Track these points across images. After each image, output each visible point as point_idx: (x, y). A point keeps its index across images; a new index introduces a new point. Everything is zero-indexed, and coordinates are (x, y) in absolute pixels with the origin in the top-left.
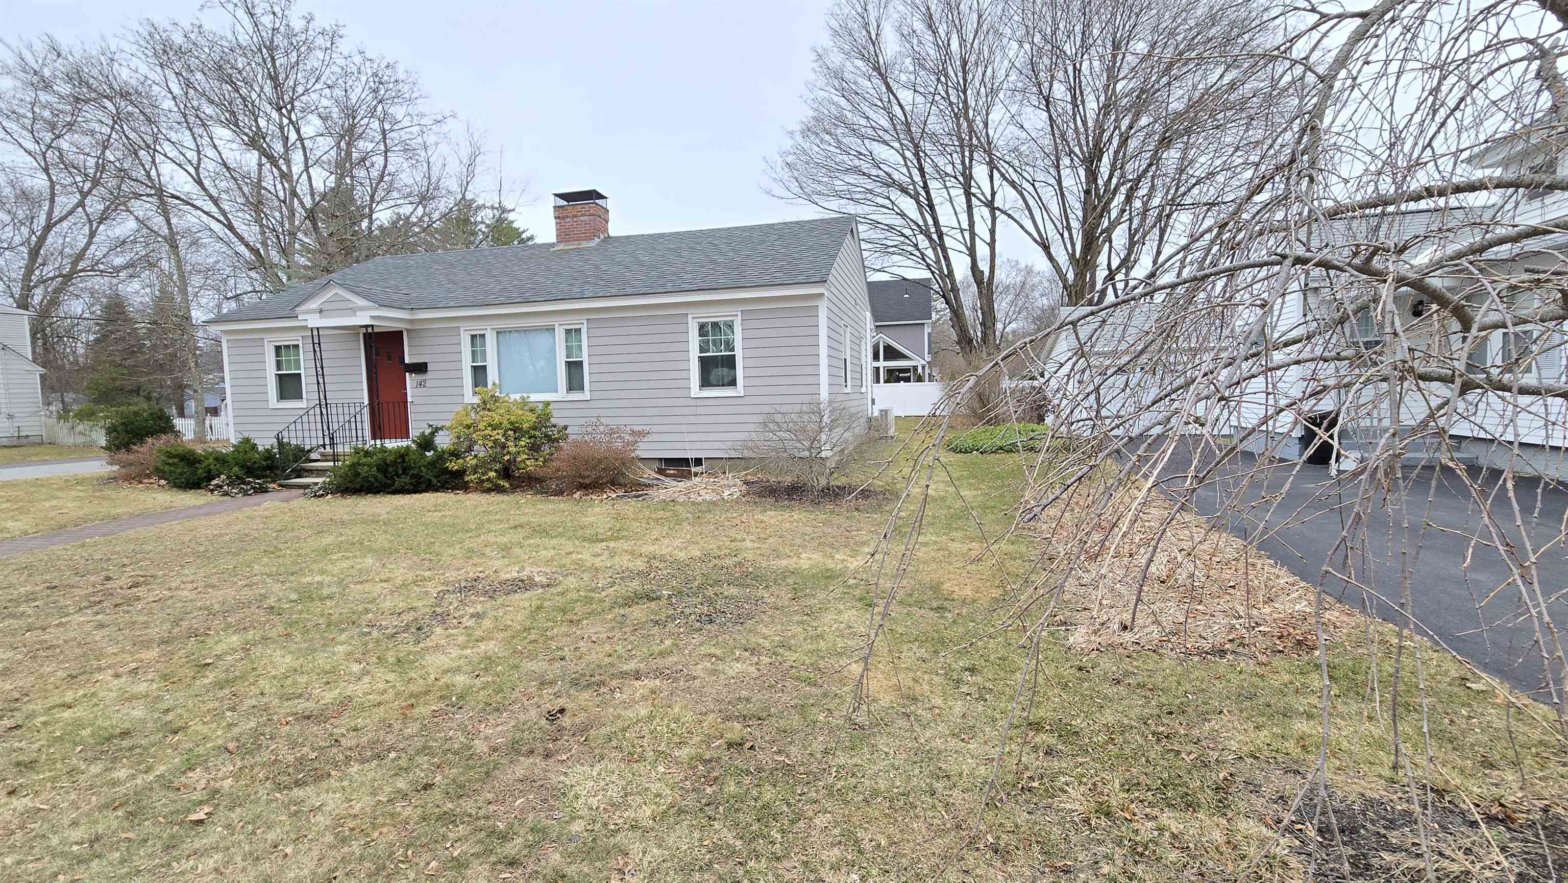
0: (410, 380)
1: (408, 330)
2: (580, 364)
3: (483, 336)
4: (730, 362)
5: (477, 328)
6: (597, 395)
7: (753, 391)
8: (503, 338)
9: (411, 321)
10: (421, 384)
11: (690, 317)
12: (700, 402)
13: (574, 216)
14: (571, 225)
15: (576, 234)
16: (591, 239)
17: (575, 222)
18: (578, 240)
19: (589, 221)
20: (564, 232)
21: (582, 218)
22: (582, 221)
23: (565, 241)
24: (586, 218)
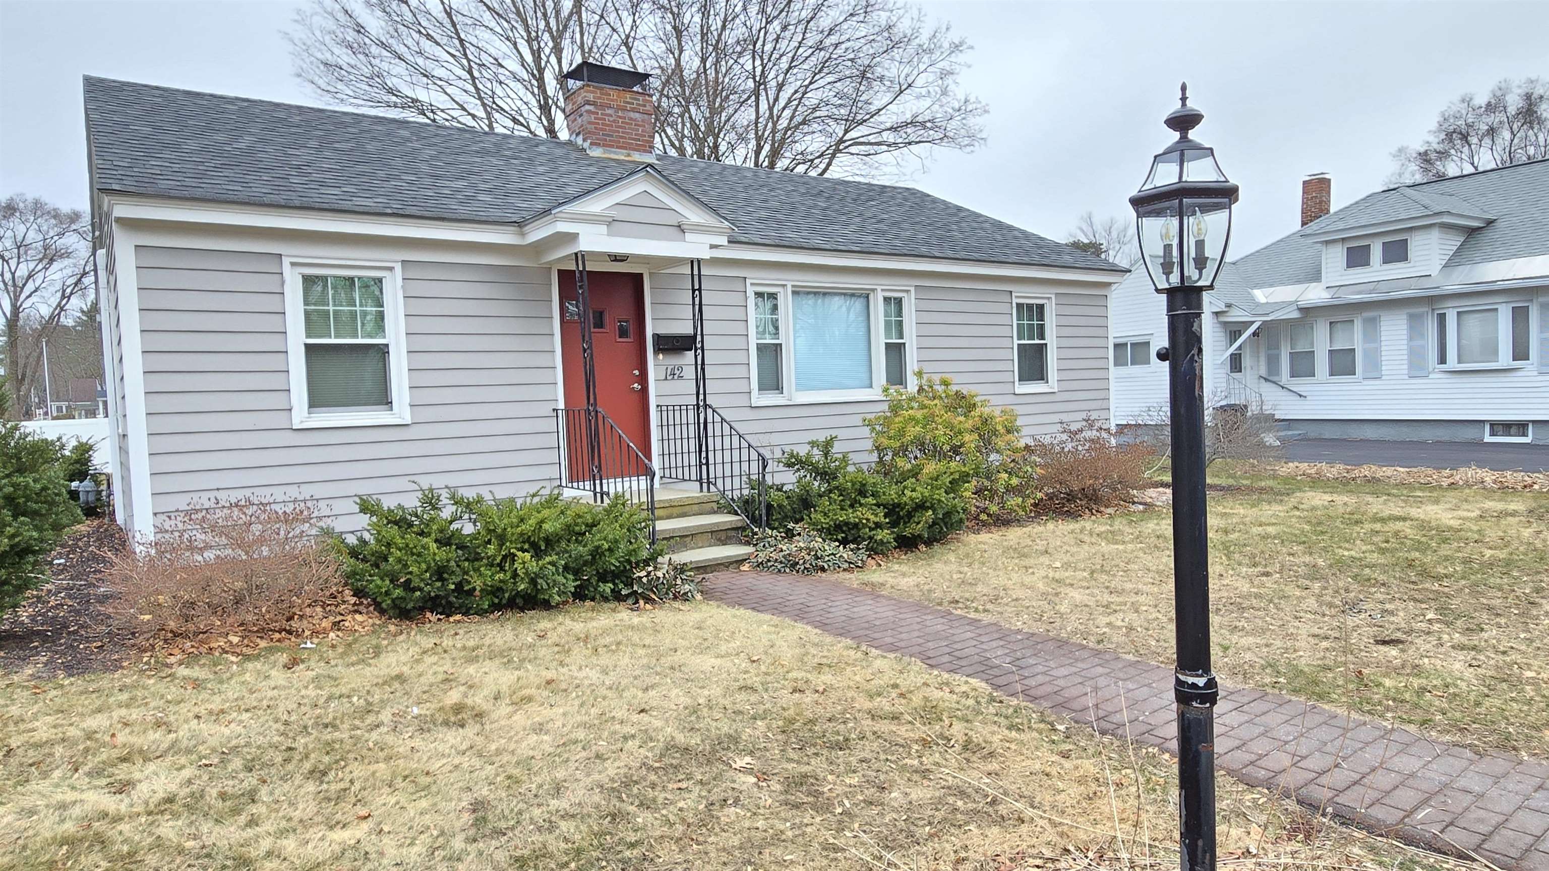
0: (655, 365)
1: (651, 274)
3: (773, 296)
5: (770, 282)
10: (674, 375)
11: (1014, 295)
12: (1022, 400)
13: (620, 108)
14: (614, 121)
15: (622, 137)
16: (645, 151)
17: (620, 117)
18: (625, 148)
19: (643, 121)
20: (602, 130)
21: (632, 115)
22: (631, 119)
23: (604, 145)
24: (637, 115)
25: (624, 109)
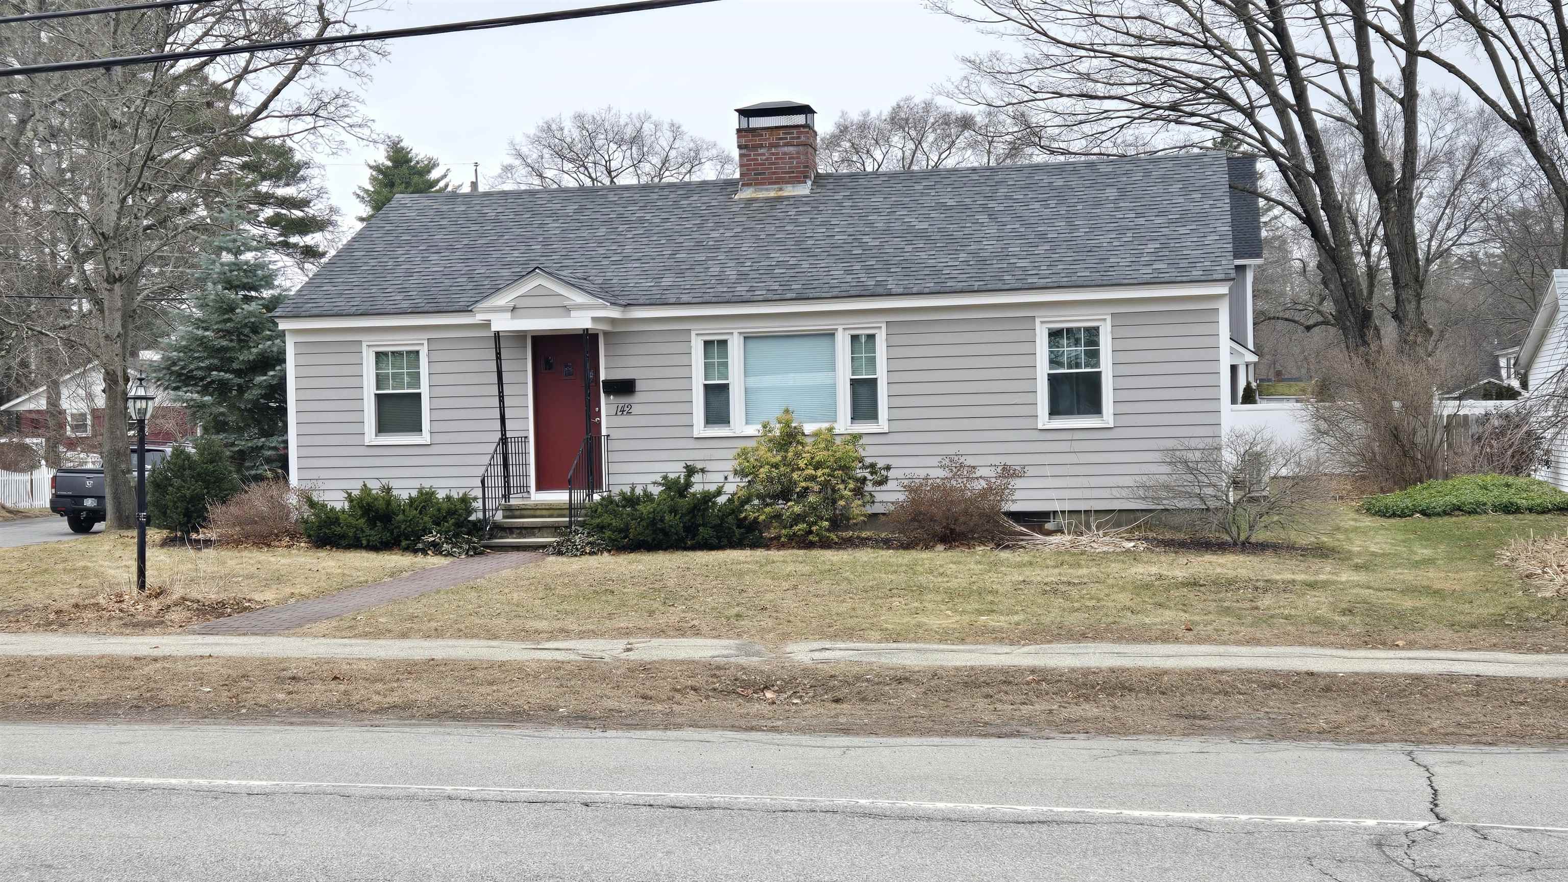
0: (606, 405)
1: (606, 333)
2: (872, 384)
3: (725, 342)
4: (1093, 383)
5: (715, 332)
6: (897, 426)
7: (1125, 420)
8: (752, 344)
9: (613, 321)
10: (623, 411)
11: (1038, 321)
12: (1050, 436)
13: (772, 146)
14: (767, 159)
15: (774, 173)
16: (799, 182)
17: (773, 154)
18: (778, 183)
19: (798, 153)
20: (754, 170)
21: (786, 149)
22: (785, 154)
23: (756, 184)
24: (791, 149)
25: (777, 146)
